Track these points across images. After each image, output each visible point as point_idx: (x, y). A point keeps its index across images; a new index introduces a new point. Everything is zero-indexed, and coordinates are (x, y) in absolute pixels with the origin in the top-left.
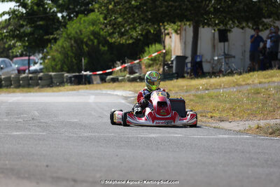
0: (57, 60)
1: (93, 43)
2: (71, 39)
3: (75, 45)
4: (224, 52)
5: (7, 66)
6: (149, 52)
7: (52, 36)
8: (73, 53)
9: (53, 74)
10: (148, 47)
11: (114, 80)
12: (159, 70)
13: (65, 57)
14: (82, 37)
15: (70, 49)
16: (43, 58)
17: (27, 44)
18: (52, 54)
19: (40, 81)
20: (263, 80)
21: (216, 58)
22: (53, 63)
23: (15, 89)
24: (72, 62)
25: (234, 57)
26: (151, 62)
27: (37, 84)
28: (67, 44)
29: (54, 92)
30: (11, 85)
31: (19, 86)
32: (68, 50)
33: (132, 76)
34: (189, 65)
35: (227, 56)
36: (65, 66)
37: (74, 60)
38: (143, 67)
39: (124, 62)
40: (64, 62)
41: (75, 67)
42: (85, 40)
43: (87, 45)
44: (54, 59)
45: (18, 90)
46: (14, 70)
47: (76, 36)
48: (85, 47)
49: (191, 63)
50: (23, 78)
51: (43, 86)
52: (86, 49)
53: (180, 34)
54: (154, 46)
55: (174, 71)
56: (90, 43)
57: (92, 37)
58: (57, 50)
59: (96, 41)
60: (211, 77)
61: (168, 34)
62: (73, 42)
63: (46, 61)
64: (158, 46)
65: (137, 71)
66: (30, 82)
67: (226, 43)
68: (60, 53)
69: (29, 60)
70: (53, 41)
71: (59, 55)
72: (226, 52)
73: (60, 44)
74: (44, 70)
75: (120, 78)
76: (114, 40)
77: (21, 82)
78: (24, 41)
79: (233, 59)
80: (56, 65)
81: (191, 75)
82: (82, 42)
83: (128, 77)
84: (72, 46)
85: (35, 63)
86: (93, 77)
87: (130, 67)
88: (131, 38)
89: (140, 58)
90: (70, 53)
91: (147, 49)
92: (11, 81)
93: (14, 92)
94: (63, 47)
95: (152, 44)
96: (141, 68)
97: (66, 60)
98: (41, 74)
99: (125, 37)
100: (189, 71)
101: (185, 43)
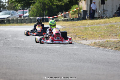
0: (34, 11)
1: (50, 4)
2: (40, 3)
3: (42, 5)
4: (103, 9)
5: (14, 14)
6: (73, 8)
7: (33, 1)
8: (41, 9)
9: (32, 18)
10: (73, 6)
11: (57, 21)
12: (77, 16)
13: (38, 10)
14: (45, 2)
15: (40, 7)
16: (29, 11)
17: (23, 5)
18: (32, 9)
19: (26, 21)
20: (117, 21)
21: (100, 11)
22: (33, 13)
23: (15, 24)
24: (41, 12)
25: (107, 11)
26: (73, 13)
27: (25, 22)
28: (39, 5)
29: (31, 25)
30: (14, 22)
31: (17, 23)
32: (39, 8)
33: (64, 19)
34: (88, 14)
35: (104, 10)
36: (38, 14)
37: (42, 12)
38: (70, 15)
39: (62, 13)
40: (38, 13)
41: (42, 15)
42: (46, 3)
43: (47, 5)
44: (33, 11)
45: (17, 24)
46: (17, 16)
47: (43, 1)
48: (46, 6)
49: (89, 13)
50: (20, 19)
51: (27, 23)
52: (47, 7)
53: (86, 1)
54: (75, 6)
55: (82, 17)
56: (49, 4)
57: (49, 2)
58: (35, 7)
59: (51, 4)
60: (97, 19)
61: (80, 1)
62: (41, 4)
63: (30, 12)
64: (77, 6)
65: (67, 16)
66: (22, 21)
67: (104, 5)
68: (36, 8)
69: (23, 11)
70: (33, 3)
71: (35, 10)
72: (104, 9)
73: (36, 5)
74: (29, 16)
75: (59, 20)
76: (56, 3)
77: (18, 21)
78: (21, 3)
79: (107, 12)
80: (34, 14)
81: (89, 19)
82: (45, 4)
83: (63, 19)
84: (41, 6)
85: (26, 13)
86: (49, 19)
87: (64, 15)
88: (64, 3)
89: (69, 11)
90: (40, 9)
91: (72, 7)
92: (14, 21)
93: (14, 25)
94: (37, 6)
95: (74, 5)
96: (69, 15)
97: (38, 11)
98: (27, 18)
99: (61, 2)
100: (88, 16)
101: (87, 5)
